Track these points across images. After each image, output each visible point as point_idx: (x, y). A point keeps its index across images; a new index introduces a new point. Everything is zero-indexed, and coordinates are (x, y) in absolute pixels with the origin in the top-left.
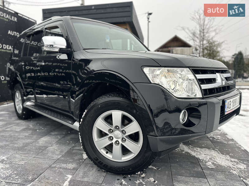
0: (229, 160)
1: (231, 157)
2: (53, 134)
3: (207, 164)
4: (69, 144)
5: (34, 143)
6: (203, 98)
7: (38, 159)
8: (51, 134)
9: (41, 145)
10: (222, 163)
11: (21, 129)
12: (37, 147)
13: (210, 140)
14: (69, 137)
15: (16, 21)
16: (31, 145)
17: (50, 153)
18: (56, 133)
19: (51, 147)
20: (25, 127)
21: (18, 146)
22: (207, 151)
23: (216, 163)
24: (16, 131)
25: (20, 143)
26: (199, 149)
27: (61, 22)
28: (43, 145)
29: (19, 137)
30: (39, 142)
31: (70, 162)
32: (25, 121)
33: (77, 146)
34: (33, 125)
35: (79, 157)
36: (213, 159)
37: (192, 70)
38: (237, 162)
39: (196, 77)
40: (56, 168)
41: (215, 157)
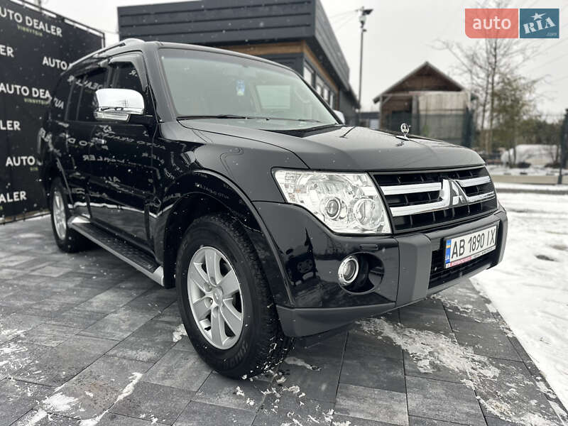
0: (468, 358)
1: (477, 352)
2: (124, 287)
3: (421, 363)
4: (149, 310)
5: (82, 306)
6: (392, 235)
7: (84, 337)
8: (119, 288)
9: (95, 309)
10: (452, 364)
11: (61, 273)
12: (87, 313)
13: (447, 313)
14: (154, 295)
15: (61, 35)
16: (76, 308)
17: (109, 326)
18: (129, 285)
19: (114, 315)
20: (69, 270)
21: (50, 310)
22: (430, 337)
23: (439, 362)
24: (51, 278)
25: (55, 304)
26: (414, 331)
27: (138, 55)
28: (98, 310)
29: (55, 290)
30: (92, 302)
31: (145, 346)
32: (73, 255)
33: (166, 315)
34: (86, 266)
35: (164, 337)
36: (436, 354)
37: (373, 178)
38: (485, 363)
39: (380, 192)
40: (116, 358)
41: (442, 349)
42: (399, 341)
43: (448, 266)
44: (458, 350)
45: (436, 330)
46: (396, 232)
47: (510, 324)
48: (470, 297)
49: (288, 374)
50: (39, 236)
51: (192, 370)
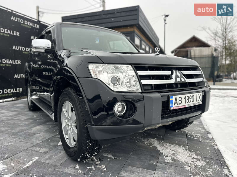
0: (191, 157)
1: (197, 154)
3: (167, 158)
4: (54, 132)
5: (27, 130)
6: (142, 93)
7: (21, 142)
8: (46, 124)
9: (32, 132)
10: (182, 159)
11: (26, 118)
12: (28, 133)
13: (187, 137)
15: (39, 28)
16: (25, 131)
17: (34, 138)
19: (38, 134)
20: (29, 117)
21: (14, 132)
22: (175, 147)
23: (176, 158)
24: (21, 120)
25: (17, 129)
26: (169, 145)
29: (20, 125)
30: (32, 129)
31: (45, 147)
32: (33, 112)
34: (37, 116)
35: (55, 143)
36: (176, 155)
37: (134, 67)
38: (199, 160)
39: (136, 73)
40: (31, 151)
41: (179, 153)
42: (160, 148)
43: (171, 109)
44: (188, 153)
45: (179, 144)
46: (144, 91)
47: (217, 143)
48: (201, 131)
49: (102, 160)
50: (24, 105)
51: (61, 157)
